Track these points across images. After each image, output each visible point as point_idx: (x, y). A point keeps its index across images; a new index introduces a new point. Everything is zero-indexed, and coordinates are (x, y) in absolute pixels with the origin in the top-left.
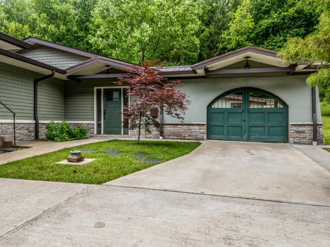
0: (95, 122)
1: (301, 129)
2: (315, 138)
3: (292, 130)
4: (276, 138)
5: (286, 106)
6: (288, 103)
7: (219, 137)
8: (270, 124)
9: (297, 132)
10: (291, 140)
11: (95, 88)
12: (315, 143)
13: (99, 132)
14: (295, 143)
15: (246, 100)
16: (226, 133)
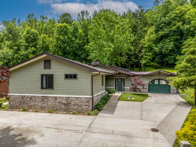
2: (177, 93)
3: (171, 90)
4: (167, 92)
8: (166, 89)
9: (173, 91)
10: (171, 93)
13: (116, 90)
14: (172, 94)
15: (159, 82)
16: (153, 91)
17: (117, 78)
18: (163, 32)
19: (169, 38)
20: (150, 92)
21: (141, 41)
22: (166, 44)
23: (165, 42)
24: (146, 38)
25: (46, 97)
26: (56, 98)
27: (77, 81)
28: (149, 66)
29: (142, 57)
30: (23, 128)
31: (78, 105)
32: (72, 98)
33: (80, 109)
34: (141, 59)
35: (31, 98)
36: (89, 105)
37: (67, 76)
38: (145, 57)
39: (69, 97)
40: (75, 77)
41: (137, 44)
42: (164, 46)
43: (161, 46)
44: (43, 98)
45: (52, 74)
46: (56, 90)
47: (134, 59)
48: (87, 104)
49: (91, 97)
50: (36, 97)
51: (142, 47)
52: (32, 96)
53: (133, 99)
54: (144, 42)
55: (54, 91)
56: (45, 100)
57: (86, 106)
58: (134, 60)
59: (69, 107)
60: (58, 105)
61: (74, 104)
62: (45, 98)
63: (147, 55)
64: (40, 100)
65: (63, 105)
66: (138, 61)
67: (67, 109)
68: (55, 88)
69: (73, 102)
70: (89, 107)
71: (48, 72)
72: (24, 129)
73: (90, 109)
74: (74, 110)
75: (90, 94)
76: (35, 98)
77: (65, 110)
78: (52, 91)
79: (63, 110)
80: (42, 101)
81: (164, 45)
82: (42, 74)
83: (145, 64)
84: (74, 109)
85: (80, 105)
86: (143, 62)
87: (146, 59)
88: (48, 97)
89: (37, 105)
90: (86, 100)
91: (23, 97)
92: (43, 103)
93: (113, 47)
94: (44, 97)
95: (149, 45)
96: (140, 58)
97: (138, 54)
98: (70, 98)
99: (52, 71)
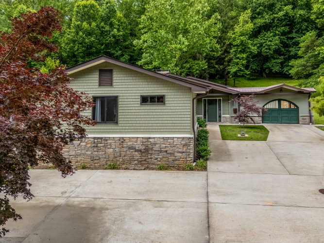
0: (203, 116)
1: (304, 118)
2: (311, 122)
3: (300, 119)
4: (294, 122)
5: (298, 108)
6: (298, 106)
7: (267, 122)
8: (291, 116)
9: (303, 119)
10: (300, 122)
11: (203, 99)
12: (311, 124)
14: (302, 124)
15: (280, 104)
16: (270, 120)
17: (207, 99)
18: (263, 21)
19: (272, 31)
20: (264, 121)
21: (229, 34)
22: (267, 40)
23: (266, 36)
24: (238, 29)
25: (101, 138)
26: (122, 140)
27: (164, 108)
28: (243, 76)
29: (230, 60)
31: (166, 151)
32: (156, 140)
33: (171, 158)
34: (229, 65)
36: (188, 151)
37: (145, 100)
39: (150, 138)
40: (160, 100)
44: (96, 141)
45: (116, 95)
46: (123, 125)
48: (184, 150)
49: (192, 136)
53: (246, 135)
54: (233, 36)
55: (118, 128)
56: (99, 145)
57: (183, 152)
58: (216, 66)
59: (150, 157)
60: (128, 152)
61: (158, 151)
62: (100, 140)
63: (238, 58)
64: (89, 145)
65: (136, 153)
66: (224, 69)
67: (145, 160)
68: (120, 122)
69: (157, 148)
70: (189, 155)
71: (106, 91)
73: (189, 159)
74: (160, 161)
75: (189, 130)
77: (141, 161)
78: (116, 128)
79: (136, 162)
80: (94, 146)
82: (95, 95)
84: (159, 159)
85: (170, 151)
87: (238, 64)
88: (106, 139)
89: (84, 154)
90: (183, 142)
92: (95, 149)
93: (186, 43)
94: (98, 138)
95: (242, 41)
96: (227, 63)
98: (151, 140)
99: (116, 89)
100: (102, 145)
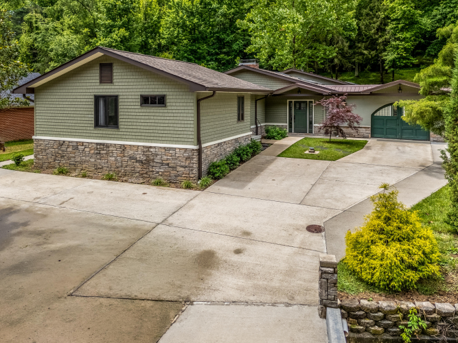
0: (287, 124)
3: (432, 133)
7: (380, 136)
8: (417, 128)
9: (435, 134)
10: (431, 139)
11: (288, 101)
13: (290, 131)
14: (434, 141)
16: (385, 133)
17: (293, 101)
20: (375, 135)
25: (103, 144)
26: (123, 148)
27: (166, 111)
28: (406, 67)
29: (386, 43)
30: (37, 211)
31: (168, 164)
32: (157, 150)
33: (173, 173)
34: (385, 50)
35: (76, 146)
36: (191, 165)
37: (146, 100)
38: (394, 43)
39: (151, 147)
40: (161, 101)
41: (374, 11)
42: (450, 14)
43: (441, 14)
44: (98, 147)
45: (116, 94)
46: (123, 130)
47: (366, 48)
48: (187, 164)
49: (196, 147)
50: (84, 144)
51: (387, 17)
52: (77, 142)
53: (317, 152)
54: (391, 5)
55: (120, 133)
56: (102, 152)
57: (186, 167)
58: (366, 52)
59: (151, 169)
60: (129, 163)
61: (160, 163)
62: (102, 146)
63: (398, 39)
64: (92, 152)
65: (138, 164)
66: (377, 56)
67: (146, 173)
68: (121, 127)
69: (158, 159)
70: (192, 170)
71: (106, 90)
72: (39, 213)
73: (192, 176)
74: (161, 175)
75: (192, 140)
76: (83, 147)
77: (142, 174)
78: (117, 133)
79: (137, 174)
80: (97, 153)
81: (448, 10)
82: (97, 94)
83: (394, 61)
84: (160, 173)
85: (172, 165)
86: (389, 56)
87: (398, 48)
88: (107, 146)
89: (88, 162)
90: (186, 155)
91: (62, 144)
92: (98, 157)
93: (302, 20)
94: (100, 144)
95: (405, 12)
96: (382, 47)
97: (377, 36)
98: (152, 150)
99: (116, 87)
100: (104, 152)
